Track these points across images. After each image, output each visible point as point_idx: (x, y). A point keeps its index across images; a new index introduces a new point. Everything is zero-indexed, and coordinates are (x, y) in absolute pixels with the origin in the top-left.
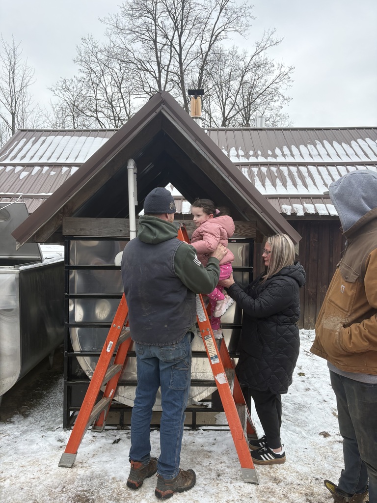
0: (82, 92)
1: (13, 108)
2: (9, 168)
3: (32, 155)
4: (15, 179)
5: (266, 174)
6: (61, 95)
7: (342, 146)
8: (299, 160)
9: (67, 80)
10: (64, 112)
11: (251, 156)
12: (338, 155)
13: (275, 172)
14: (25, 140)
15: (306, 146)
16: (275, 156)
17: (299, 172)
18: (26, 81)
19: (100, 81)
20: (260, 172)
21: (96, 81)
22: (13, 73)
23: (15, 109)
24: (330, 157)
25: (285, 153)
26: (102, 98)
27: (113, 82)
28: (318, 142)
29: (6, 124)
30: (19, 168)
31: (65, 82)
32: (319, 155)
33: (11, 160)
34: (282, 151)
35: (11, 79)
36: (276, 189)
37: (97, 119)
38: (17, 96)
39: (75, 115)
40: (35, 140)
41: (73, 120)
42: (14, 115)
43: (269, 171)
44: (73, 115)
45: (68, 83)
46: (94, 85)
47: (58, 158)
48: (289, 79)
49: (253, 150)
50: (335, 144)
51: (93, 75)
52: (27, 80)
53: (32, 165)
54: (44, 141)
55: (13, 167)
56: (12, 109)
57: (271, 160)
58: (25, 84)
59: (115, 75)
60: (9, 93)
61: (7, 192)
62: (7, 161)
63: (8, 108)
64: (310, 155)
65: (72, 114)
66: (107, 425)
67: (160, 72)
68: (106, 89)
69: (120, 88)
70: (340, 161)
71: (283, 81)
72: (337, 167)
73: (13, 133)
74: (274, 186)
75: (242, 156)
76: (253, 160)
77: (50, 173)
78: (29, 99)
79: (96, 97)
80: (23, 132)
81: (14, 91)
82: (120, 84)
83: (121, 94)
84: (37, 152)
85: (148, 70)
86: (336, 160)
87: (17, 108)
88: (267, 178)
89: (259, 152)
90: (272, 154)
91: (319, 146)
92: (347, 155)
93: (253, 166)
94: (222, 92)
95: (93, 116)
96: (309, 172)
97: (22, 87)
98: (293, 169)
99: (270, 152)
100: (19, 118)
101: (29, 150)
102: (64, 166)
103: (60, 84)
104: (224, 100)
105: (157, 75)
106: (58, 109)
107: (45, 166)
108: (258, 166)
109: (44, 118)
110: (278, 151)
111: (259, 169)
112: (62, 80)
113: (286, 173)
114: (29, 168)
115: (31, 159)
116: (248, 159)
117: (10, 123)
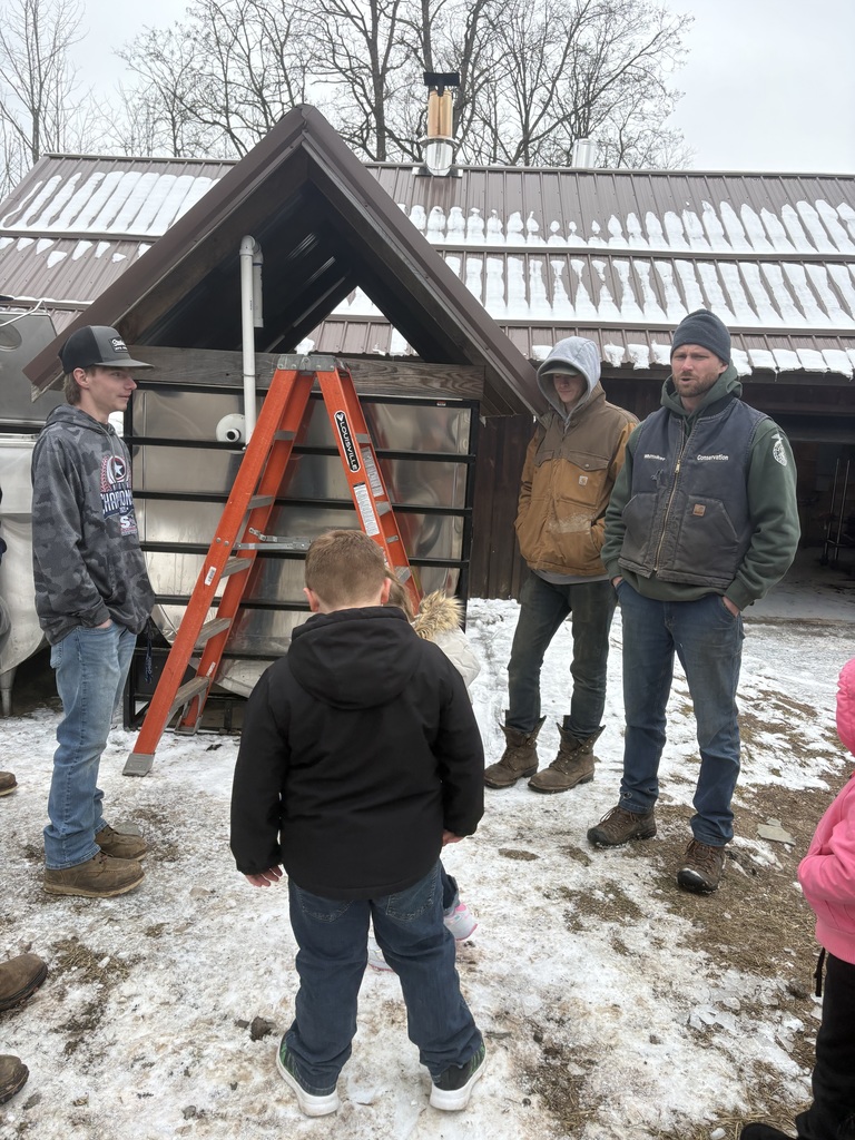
0: (193, 64)
1: (36, 99)
2: (24, 242)
3: (75, 214)
4: (37, 267)
5: (580, 275)
6: (144, 68)
7: (760, 217)
8: (657, 245)
9: (158, 33)
10: (152, 110)
11: (552, 234)
12: (747, 237)
13: (601, 271)
14: (58, 178)
15: (679, 214)
16: (606, 235)
17: (654, 274)
18: (64, 34)
19: (236, 38)
20: (568, 269)
21: (227, 36)
22: (35, 13)
23: (40, 101)
24: (729, 241)
25: (630, 230)
26: (240, 80)
27: (266, 40)
28: (709, 206)
29: (18, 134)
30: (45, 244)
31: (153, 37)
32: (706, 236)
33: (30, 223)
34: (624, 226)
35: (31, 28)
36: (597, 309)
37: (229, 130)
38: (43, 69)
39: (178, 119)
40: (81, 179)
41: (174, 130)
42: (38, 115)
43: (589, 269)
44: (173, 119)
45: (160, 40)
46: (221, 48)
47: (130, 224)
48: (679, 47)
49: (559, 221)
50: (746, 210)
51: (219, 23)
52: (67, 31)
53: (74, 238)
54: (100, 184)
55: (32, 241)
56: (32, 102)
57: (595, 243)
58: (62, 41)
59: (269, 24)
60: (27, 61)
61: (20, 295)
62: (20, 226)
63: (24, 98)
64: (685, 235)
65: (169, 116)
66: (201, 728)
67: (375, 19)
68: (248, 57)
69: (282, 57)
70: (748, 251)
71: (666, 49)
72: (741, 264)
73: (36, 159)
74: (594, 304)
75: (534, 233)
76: (556, 242)
77: (112, 258)
78: (70, 78)
79: (225, 75)
80: (53, 161)
81: (36, 57)
82: (282, 45)
83: (284, 70)
84: (84, 207)
85: (347, 14)
86: (741, 248)
87: (44, 98)
88: (581, 285)
89: (573, 226)
90: (601, 231)
91: (709, 216)
92: (768, 237)
93: (554, 257)
94: (525, 72)
95: (218, 123)
96: (675, 274)
97: (54, 47)
98: (642, 267)
99: (596, 227)
100: (49, 122)
101: (68, 202)
102: (143, 242)
103: (144, 41)
104: (528, 93)
105: (369, 26)
106: (136, 101)
107: (102, 240)
108: (565, 258)
109: (105, 125)
110: (614, 225)
111: (568, 262)
112: (148, 32)
113: (624, 275)
114: (67, 243)
115: (71, 224)
116: (546, 239)
117: (29, 134)
